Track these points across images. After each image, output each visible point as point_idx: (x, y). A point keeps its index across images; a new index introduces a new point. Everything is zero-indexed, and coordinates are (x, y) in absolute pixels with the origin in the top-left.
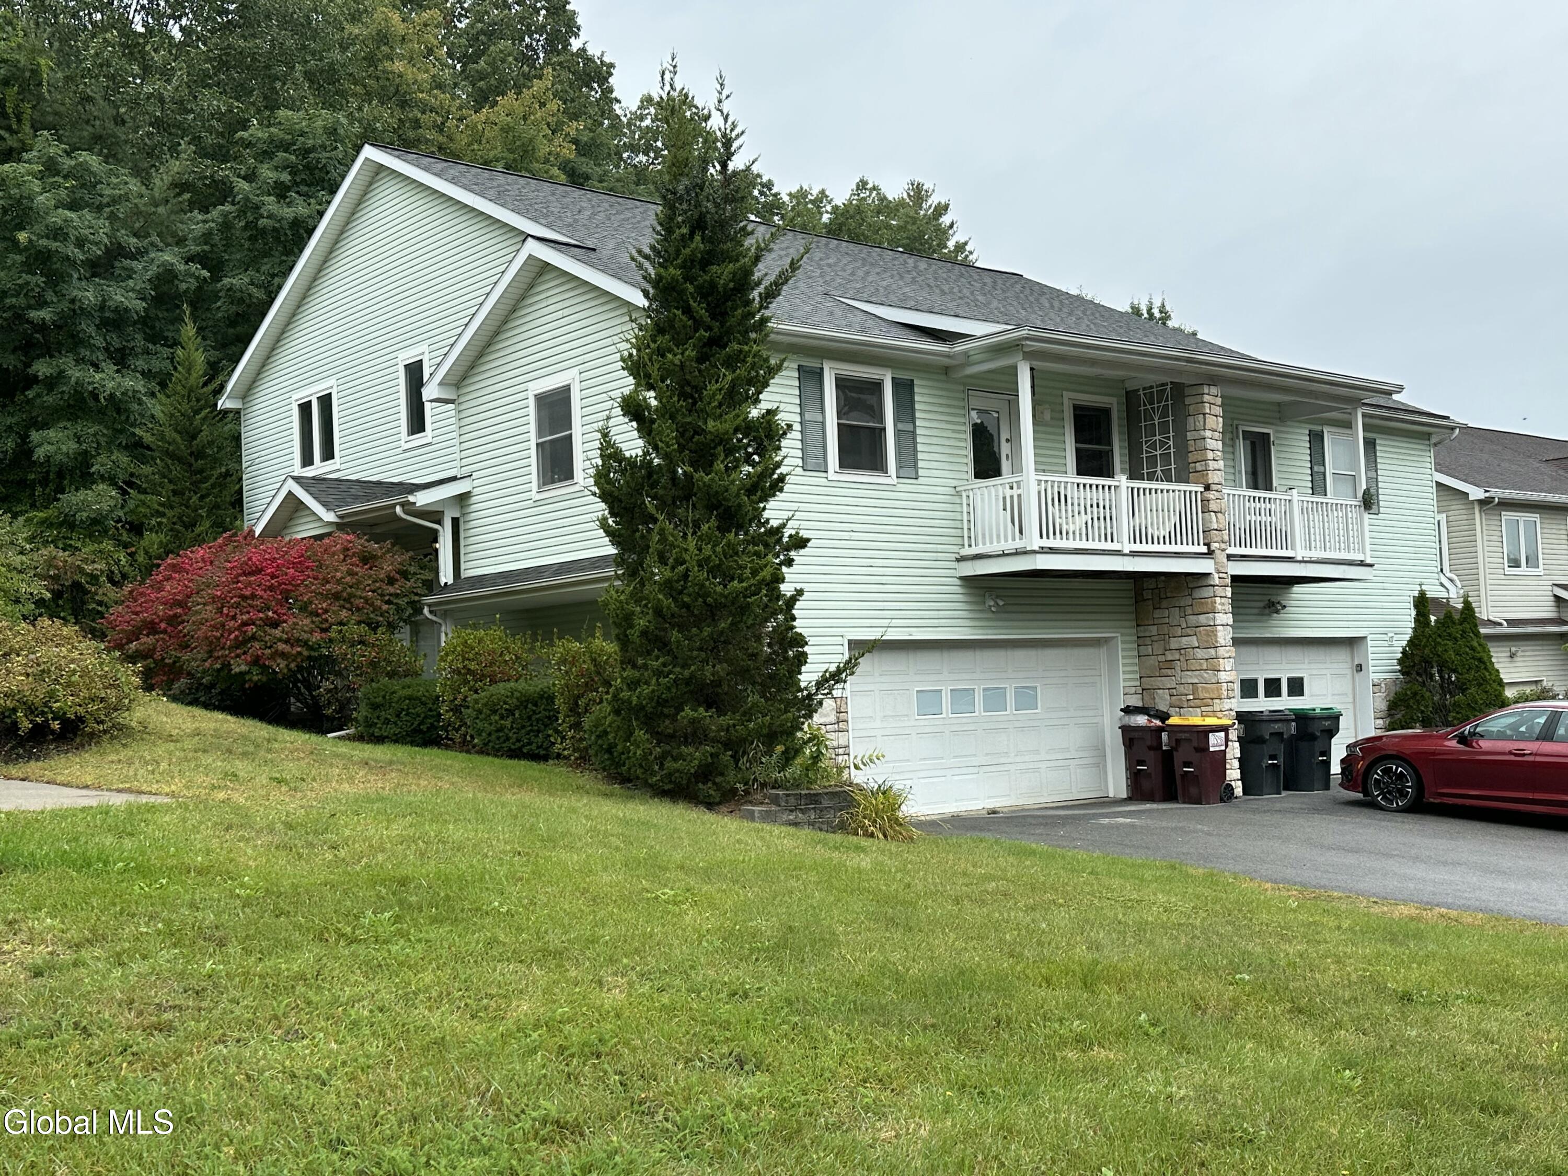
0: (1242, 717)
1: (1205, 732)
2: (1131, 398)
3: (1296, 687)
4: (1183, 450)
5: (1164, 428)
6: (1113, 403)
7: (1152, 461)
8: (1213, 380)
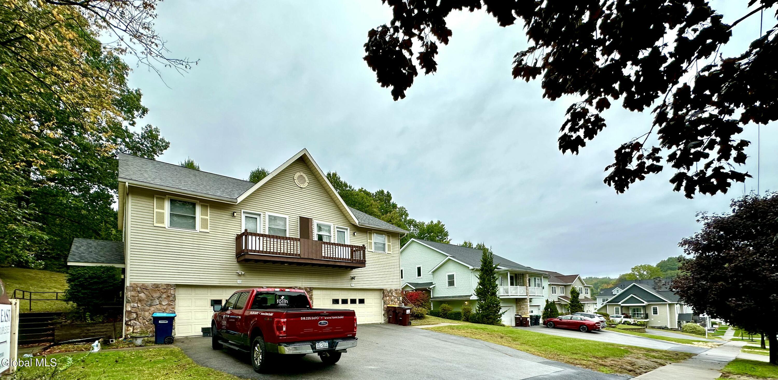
0: (530, 316)
1: (527, 318)
2: (516, 275)
3: (532, 312)
4: (523, 281)
5: (521, 279)
6: (514, 275)
7: (519, 283)
8: (528, 273)
